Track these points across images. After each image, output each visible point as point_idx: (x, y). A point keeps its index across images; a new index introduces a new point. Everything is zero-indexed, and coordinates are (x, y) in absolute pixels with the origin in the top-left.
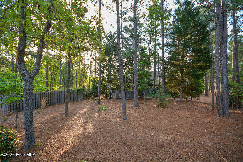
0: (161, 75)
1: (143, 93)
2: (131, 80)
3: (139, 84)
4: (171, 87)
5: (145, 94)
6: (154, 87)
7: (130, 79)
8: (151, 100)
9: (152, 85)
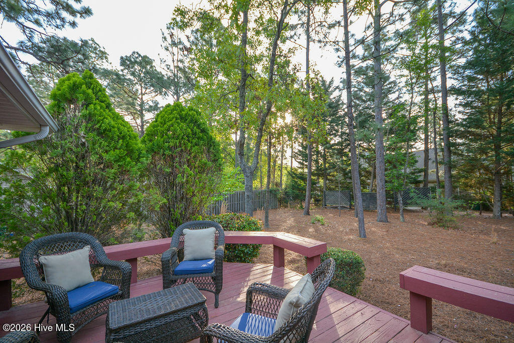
0: (443, 159)
1: (397, 198)
2: (369, 173)
3: (387, 179)
4: (471, 187)
5: (400, 199)
6: (425, 185)
7: (365, 169)
8: (416, 214)
9: (420, 182)
